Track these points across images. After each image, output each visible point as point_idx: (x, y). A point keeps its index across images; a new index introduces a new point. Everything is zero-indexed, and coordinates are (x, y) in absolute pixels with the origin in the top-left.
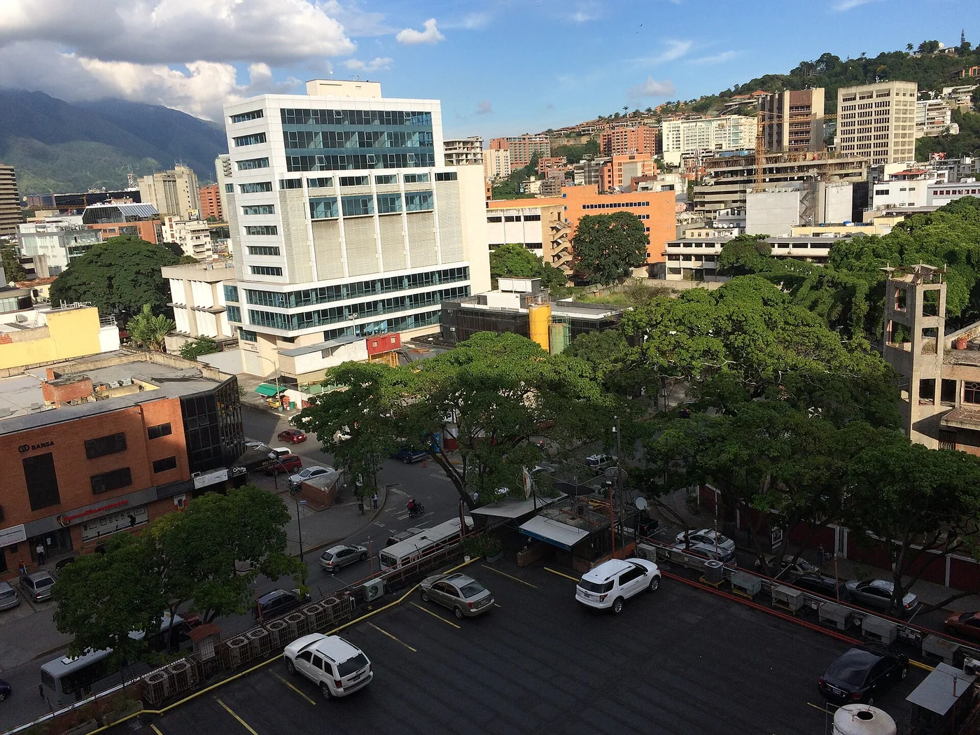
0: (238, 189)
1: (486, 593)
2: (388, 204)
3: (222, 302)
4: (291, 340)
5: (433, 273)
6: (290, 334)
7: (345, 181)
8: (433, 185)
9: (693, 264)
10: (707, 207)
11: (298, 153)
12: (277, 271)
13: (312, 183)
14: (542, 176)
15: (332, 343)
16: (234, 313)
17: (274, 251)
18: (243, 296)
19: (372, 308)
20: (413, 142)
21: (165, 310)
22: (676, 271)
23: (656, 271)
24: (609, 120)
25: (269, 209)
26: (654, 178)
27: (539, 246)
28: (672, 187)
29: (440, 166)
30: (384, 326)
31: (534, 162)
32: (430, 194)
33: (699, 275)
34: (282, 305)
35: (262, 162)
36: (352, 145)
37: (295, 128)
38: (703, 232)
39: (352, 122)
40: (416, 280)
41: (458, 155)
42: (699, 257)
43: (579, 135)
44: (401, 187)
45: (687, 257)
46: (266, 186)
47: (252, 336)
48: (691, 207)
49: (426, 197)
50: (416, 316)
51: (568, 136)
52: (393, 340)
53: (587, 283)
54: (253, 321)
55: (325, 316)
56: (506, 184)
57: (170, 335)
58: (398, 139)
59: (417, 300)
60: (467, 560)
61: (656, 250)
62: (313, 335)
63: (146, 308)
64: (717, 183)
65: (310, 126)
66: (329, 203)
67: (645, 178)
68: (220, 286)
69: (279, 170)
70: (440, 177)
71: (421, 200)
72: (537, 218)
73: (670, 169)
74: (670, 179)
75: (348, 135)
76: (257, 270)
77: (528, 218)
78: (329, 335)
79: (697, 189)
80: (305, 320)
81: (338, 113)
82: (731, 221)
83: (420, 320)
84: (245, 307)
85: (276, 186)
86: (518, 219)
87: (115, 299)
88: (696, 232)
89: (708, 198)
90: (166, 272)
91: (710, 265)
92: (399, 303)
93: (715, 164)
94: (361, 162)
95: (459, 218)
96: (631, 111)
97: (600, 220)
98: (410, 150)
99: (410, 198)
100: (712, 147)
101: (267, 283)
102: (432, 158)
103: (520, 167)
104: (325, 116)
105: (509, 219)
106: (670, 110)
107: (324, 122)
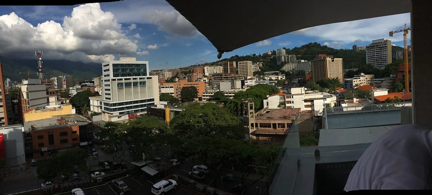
0: (104, 81)
1: (127, 187)
2: (135, 84)
3: (99, 105)
4: (112, 114)
5: (146, 100)
6: (112, 113)
7: (125, 79)
8: (146, 80)
9: (208, 97)
10: (213, 85)
11: (116, 73)
12: (110, 99)
13: (118, 80)
14: (178, 78)
15: (121, 115)
16: (101, 108)
17: (109, 94)
18: (103, 104)
19: (131, 107)
20: (142, 70)
21: (89, 105)
22: (204, 99)
23: (200, 99)
24: (193, 66)
25: (109, 85)
26: (202, 79)
27: (173, 93)
28: (205, 81)
29: (148, 76)
30: (133, 111)
31: (177, 75)
32: (146, 82)
33: (209, 100)
34: (110, 106)
35: (108, 75)
36: (128, 71)
37: (115, 68)
38: (211, 90)
39: (128, 66)
40: (141, 101)
41: (159, 73)
42: (209, 96)
43: (187, 69)
44: (138, 80)
45: (207, 96)
46: (109, 80)
47: (104, 113)
48: (209, 85)
49: (144, 83)
50: (141, 109)
51: (184, 69)
52: (135, 115)
53: (184, 102)
54: (105, 109)
55: (120, 109)
56: (170, 79)
57: (89, 111)
58: (139, 70)
59: (142, 106)
60: (128, 176)
61: (200, 94)
62: (117, 113)
63: (85, 105)
64: (215, 80)
65: (119, 67)
66: (122, 84)
67: (200, 78)
68: (99, 101)
69: (111, 77)
70: (148, 78)
71: (143, 84)
72: (172, 87)
73: (206, 77)
74: (205, 79)
75: (127, 69)
76: (106, 98)
77: (170, 87)
78: (120, 113)
79: (210, 81)
80: (115, 110)
81: (125, 64)
82: (217, 88)
83: (142, 110)
84: (103, 106)
85: (111, 80)
86: (168, 87)
87: (81, 103)
88: (210, 90)
89: (213, 83)
90: (90, 98)
91: (212, 98)
92: (137, 106)
93: (214, 76)
94: (129, 75)
95: (152, 87)
96: (198, 64)
97: (187, 88)
98: (142, 72)
99: (141, 83)
100: (215, 72)
101: (108, 101)
102: (146, 74)
103: (174, 76)
104: (122, 65)
105: (166, 87)
106: (206, 64)
107: (122, 66)
